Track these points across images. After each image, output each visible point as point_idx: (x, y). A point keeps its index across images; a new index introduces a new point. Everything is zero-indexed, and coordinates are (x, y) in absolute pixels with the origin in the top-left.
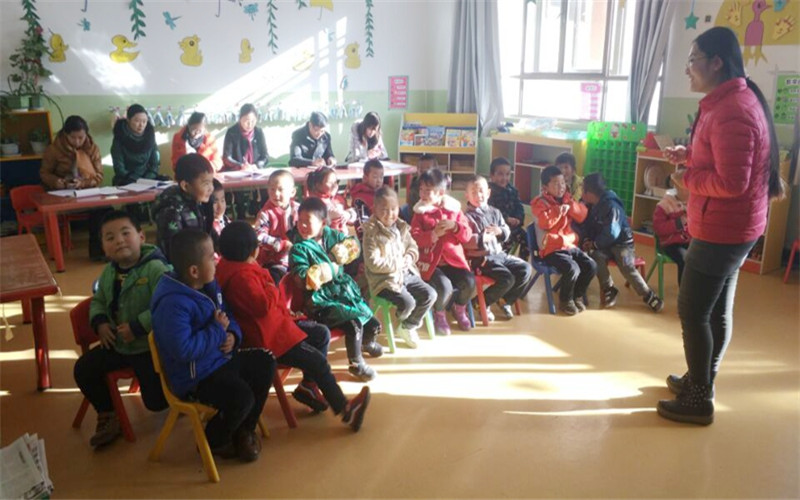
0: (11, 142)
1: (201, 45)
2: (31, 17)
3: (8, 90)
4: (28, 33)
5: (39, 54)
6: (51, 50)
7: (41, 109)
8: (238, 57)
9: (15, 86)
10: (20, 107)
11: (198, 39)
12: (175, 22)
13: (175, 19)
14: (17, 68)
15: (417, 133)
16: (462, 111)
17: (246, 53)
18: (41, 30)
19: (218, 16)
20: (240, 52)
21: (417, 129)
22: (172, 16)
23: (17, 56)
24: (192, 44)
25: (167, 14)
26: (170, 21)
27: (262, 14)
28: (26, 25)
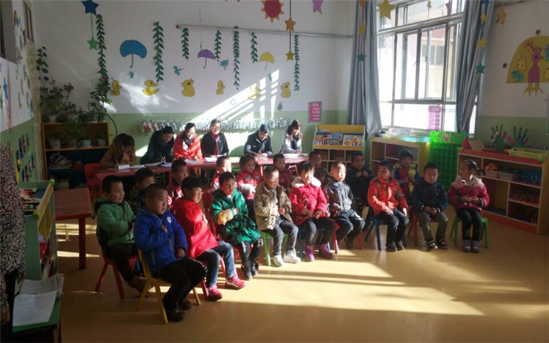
0: (87, 139)
1: (194, 85)
2: (103, 71)
3: (88, 111)
4: (100, 80)
5: (106, 91)
6: (112, 89)
7: (105, 121)
8: (215, 91)
9: (92, 108)
10: (93, 120)
11: (193, 81)
12: (180, 72)
13: (180, 70)
14: (93, 99)
15: (325, 137)
16: (356, 124)
17: (221, 89)
18: (108, 78)
19: (205, 68)
20: (217, 88)
21: (325, 134)
22: (179, 68)
23: (94, 92)
24: (189, 84)
25: (175, 68)
26: (177, 71)
27: (231, 66)
28: (100, 76)
